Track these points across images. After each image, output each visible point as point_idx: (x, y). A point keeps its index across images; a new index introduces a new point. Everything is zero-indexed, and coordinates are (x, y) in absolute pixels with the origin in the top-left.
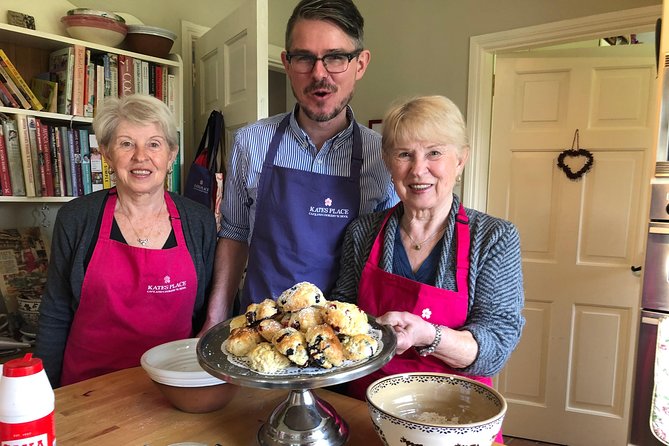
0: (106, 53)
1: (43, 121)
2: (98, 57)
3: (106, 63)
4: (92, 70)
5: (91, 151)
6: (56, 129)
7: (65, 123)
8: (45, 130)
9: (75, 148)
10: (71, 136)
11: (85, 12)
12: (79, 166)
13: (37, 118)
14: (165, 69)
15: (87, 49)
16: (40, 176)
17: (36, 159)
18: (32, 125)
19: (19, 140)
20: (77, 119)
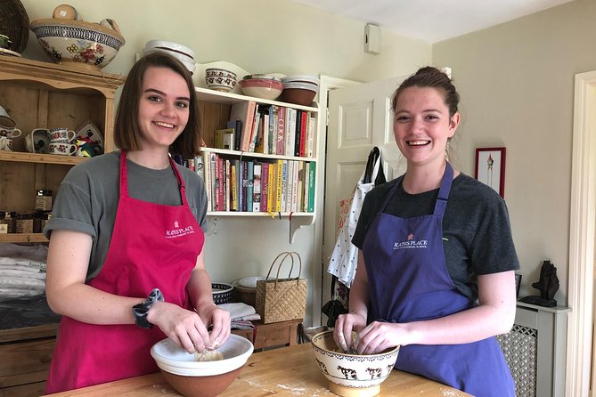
0: (271, 105)
1: (222, 156)
2: (264, 109)
3: (271, 112)
4: (258, 118)
5: (254, 177)
6: (228, 161)
7: (237, 157)
8: (221, 162)
9: (243, 176)
10: (241, 167)
11: (260, 77)
12: (245, 190)
13: (216, 154)
14: (309, 114)
15: (257, 103)
16: (215, 197)
17: (213, 184)
18: (213, 159)
19: (204, 171)
20: (245, 154)
